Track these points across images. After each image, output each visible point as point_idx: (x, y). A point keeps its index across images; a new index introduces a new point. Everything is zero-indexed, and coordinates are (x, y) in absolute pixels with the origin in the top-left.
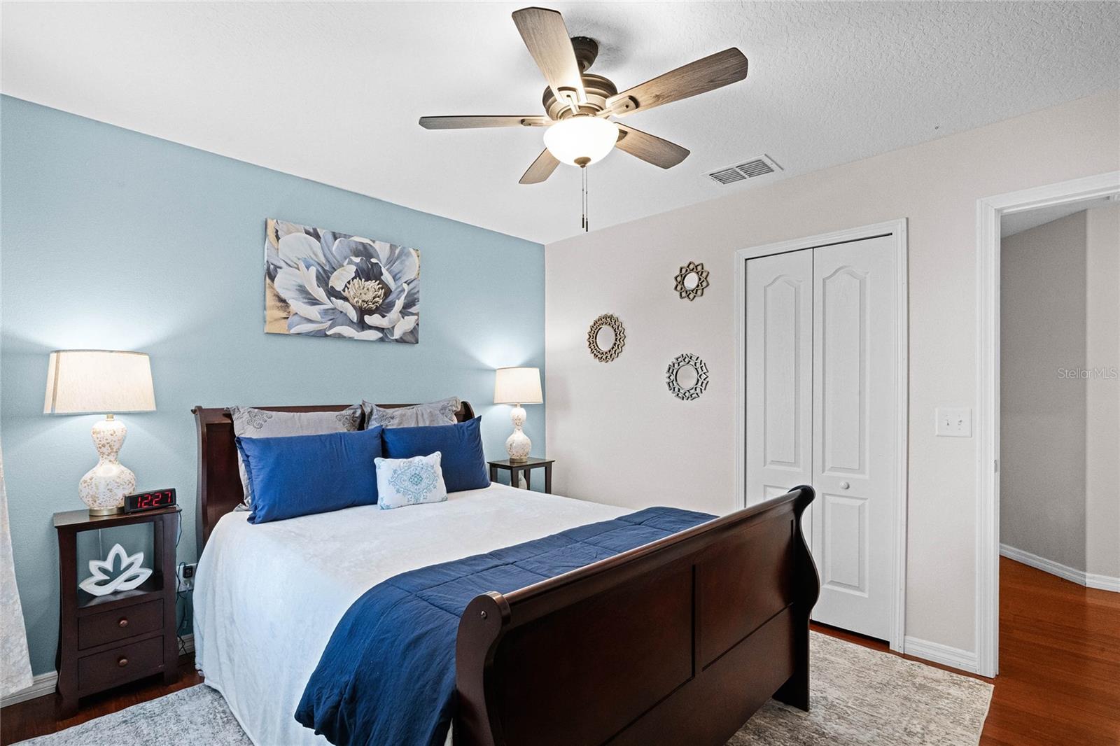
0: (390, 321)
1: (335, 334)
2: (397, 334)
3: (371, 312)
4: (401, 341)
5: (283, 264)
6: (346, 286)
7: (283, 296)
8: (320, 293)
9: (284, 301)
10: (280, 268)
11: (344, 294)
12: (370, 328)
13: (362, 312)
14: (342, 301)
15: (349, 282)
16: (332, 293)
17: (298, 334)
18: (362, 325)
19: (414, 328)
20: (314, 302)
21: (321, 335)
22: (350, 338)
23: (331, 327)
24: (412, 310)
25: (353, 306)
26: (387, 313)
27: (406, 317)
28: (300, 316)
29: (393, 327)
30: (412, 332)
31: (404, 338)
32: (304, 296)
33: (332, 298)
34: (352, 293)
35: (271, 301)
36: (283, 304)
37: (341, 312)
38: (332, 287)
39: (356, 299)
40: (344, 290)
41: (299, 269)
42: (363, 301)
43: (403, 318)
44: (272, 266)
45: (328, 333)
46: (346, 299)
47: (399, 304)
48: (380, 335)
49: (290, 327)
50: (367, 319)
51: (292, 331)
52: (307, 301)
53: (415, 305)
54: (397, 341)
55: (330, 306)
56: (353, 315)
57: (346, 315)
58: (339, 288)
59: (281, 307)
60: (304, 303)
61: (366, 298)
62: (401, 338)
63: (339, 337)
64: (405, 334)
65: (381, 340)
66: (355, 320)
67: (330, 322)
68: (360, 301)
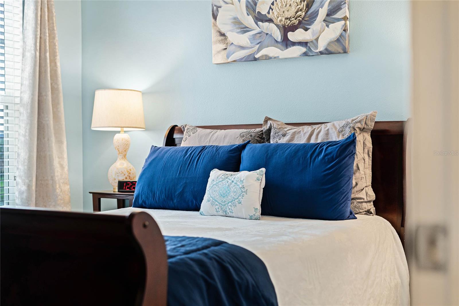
0: (313, 34)
1: (262, 56)
2: (321, 47)
3: (293, 28)
4: (327, 52)
5: (222, 4)
6: (270, 8)
7: (223, 31)
8: (249, 21)
9: (223, 35)
10: (220, 7)
11: (269, 16)
12: (294, 44)
13: (286, 29)
14: (267, 24)
15: (273, 4)
16: (260, 18)
17: (234, 61)
18: (286, 43)
19: (341, 35)
20: (245, 30)
21: (252, 59)
22: (275, 58)
23: (259, 50)
24: (339, 15)
25: (277, 26)
26: (310, 25)
27: (331, 26)
28: (235, 45)
29: (317, 39)
30: (338, 40)
31: (330, 49)
32: (238, 26)
33: (259, 23)
34: (276, 13)
35: (215, 36)
36: (223, 38)
37: (267, 34)
38: (259, 12)
39: (280, 18)
40: (269, 13)
41: (233, 4)
42: (286, 19)
43: (328, 26)
44: (215, 8)
45: (257, 56)
46: (270, 21)
47: (323, 13)
48: (303, 50)
49: (228, 57)
50: (291, 36)
51: (230, 60)
52: (239, 30)
53: (341, 9)
54: (321, 53)
55: (258, 30)
56: (278, 35)
57: (271, 36)
58: (264, 12)
59: (222, 40)
60: (238, 33)
61: (288, 15)
62: (326, 49)
63: (267, 58)
64: (329, 44)
65: (305, 54)
66: (279, 39)
67: (258, 46)
68: (284, 19)
